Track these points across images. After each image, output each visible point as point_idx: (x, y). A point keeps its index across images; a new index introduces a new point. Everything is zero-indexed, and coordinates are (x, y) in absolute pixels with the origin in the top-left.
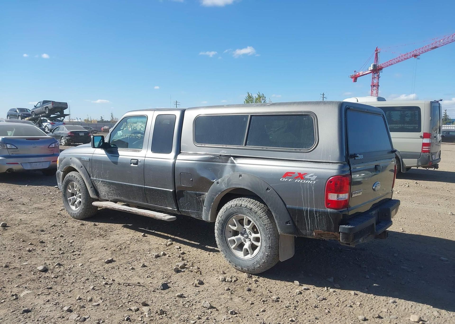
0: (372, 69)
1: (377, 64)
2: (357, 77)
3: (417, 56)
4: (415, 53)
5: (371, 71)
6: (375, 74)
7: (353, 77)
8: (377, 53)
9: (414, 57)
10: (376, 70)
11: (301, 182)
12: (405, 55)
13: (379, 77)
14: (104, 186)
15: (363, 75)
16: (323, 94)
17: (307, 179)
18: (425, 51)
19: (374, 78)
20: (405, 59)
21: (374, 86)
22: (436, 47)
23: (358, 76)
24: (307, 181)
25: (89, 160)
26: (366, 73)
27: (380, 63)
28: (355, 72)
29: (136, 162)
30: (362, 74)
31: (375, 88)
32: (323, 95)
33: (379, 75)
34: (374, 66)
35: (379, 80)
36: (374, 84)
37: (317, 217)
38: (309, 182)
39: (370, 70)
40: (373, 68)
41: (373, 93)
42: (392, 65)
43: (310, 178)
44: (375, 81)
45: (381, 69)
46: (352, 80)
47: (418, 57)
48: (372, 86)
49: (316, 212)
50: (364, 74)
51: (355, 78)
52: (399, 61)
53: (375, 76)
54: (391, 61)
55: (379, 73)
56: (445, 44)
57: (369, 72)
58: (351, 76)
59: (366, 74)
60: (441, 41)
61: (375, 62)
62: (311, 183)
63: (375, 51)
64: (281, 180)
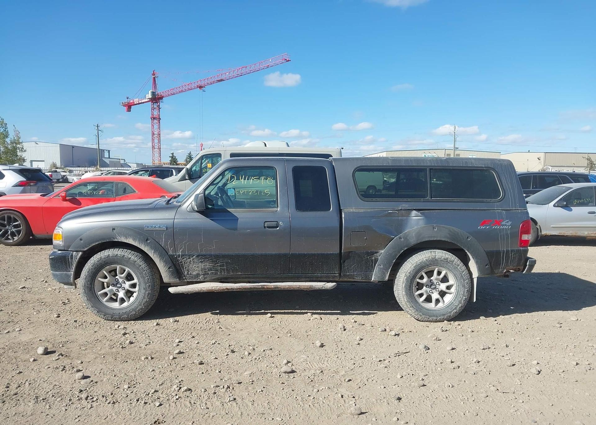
0: (150, 97)
1: (156, 91)
2: (131, 105)
3: (202, 87)
4: (200, 83)
5: (149, 100)
6: (154, 104)
7: (126, 105)
8: (154, 78)
9: (199, 88)
10: (156, 99)
11: (498, 228)
12: (188, 84)
13: (159, 108)
14: (201, 262)
15: (139, 104)
16: (98, 125)
17: (503, 225)
18: (210, 82)
19: (153, 109)
20: (189, 89)
21: (154, 118)
22: (222, 80)
23: (133, 104)
24: (503, 227)
25: (167, 228)
26: (143, 101)
27: (160, 91)
28: (127, 98)
29: (277, 224)
30: (137, 103)
31: (156, 121)
32: (98, 127)
33: (159, 106)
34: (153, 93)
35: (159, 111)
36: (154, 116)
37: (511, 256)
38: (505, 228)
39: (148, 98)
40: (151, 95)
41: (154, 128)
42: (174, 94)
43: (506, 223)
44: (156, 113)
45: (161, 98)
46: (125, 108)
47: (203, 89)
48: (152, 118)
49: (512, 251)
50: (140, 102)
51: (129, 107)
52: (182, 91)
53: (155, 106)
54: (172, 89)
55: (159, 103)
56: (231, 78)
57: (147, 100)
58: (123, 104)
59: (143, 103)
60: (227, 74)
61: (153, 88)
62: (507, 228)
63: (152, 75)
64: (479, 228)
